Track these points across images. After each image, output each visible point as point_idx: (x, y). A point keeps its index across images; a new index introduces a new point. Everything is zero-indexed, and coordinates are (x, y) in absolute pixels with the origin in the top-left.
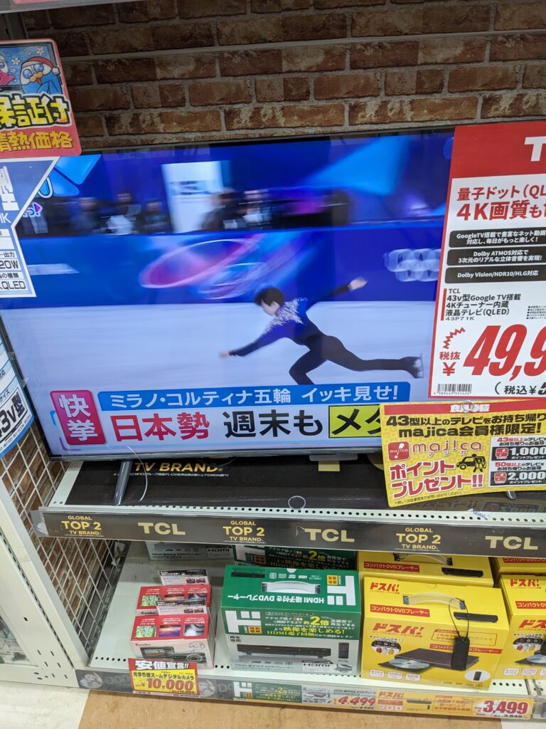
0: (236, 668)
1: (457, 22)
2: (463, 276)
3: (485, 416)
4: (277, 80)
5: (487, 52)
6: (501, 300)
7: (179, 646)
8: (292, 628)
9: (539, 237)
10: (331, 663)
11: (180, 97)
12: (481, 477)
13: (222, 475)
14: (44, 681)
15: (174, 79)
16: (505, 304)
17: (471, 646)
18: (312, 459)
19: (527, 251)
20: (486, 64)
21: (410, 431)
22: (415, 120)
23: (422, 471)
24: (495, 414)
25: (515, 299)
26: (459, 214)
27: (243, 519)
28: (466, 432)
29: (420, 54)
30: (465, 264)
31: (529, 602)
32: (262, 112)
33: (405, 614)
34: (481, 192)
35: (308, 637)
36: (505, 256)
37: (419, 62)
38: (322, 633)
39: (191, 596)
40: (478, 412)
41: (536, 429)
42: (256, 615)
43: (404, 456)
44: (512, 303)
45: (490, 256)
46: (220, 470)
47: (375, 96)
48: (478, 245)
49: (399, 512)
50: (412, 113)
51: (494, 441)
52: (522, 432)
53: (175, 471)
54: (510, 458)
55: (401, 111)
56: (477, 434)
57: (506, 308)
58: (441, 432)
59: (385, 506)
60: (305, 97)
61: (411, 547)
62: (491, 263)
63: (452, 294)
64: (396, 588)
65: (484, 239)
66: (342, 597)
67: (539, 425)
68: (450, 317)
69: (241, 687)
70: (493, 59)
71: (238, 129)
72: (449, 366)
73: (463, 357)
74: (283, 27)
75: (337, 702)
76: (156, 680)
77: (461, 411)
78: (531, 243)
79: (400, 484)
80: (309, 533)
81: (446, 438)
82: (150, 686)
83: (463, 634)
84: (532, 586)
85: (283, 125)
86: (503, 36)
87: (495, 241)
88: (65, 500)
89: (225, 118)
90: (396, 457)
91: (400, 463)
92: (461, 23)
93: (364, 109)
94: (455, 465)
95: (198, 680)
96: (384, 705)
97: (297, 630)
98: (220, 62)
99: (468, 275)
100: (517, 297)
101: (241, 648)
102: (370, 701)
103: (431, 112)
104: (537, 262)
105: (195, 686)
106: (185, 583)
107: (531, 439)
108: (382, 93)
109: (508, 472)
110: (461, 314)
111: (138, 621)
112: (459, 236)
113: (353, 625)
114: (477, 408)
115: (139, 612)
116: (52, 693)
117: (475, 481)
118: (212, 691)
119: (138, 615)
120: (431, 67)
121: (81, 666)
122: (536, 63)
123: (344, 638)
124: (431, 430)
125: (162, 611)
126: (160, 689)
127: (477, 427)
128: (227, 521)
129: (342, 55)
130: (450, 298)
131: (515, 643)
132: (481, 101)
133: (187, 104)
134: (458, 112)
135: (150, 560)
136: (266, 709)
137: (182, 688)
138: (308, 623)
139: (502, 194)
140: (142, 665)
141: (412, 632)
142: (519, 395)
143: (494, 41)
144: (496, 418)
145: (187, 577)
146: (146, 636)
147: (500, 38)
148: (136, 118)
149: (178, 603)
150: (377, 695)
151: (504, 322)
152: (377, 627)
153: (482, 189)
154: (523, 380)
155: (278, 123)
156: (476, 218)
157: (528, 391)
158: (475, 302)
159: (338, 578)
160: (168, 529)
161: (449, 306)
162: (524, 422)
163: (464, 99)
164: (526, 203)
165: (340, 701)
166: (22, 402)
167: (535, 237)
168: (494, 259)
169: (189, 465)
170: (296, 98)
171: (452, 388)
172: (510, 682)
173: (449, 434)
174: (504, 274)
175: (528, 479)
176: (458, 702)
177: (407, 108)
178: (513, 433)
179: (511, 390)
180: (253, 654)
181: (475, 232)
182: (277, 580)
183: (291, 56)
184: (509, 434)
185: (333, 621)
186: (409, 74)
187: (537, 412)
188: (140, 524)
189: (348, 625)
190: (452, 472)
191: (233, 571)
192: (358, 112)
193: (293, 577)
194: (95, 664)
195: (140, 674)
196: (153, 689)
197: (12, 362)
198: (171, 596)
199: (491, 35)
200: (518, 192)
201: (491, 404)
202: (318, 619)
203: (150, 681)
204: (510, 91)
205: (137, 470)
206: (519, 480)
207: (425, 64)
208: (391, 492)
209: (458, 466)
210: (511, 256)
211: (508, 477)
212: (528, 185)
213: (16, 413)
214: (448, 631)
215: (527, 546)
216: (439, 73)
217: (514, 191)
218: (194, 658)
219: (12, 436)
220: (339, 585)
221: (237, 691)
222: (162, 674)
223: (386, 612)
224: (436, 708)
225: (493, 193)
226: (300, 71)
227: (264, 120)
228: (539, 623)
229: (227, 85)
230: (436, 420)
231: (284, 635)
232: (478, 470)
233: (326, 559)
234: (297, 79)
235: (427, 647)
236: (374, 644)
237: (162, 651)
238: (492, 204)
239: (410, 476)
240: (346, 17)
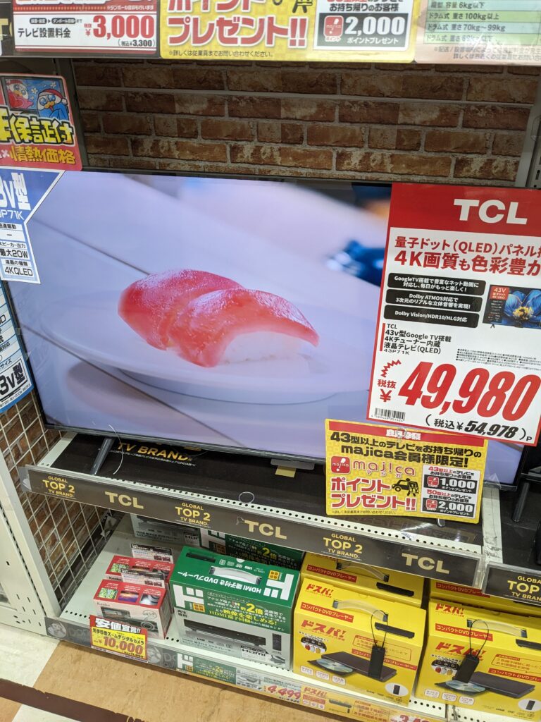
0: (184, 643)
1: (433, 90)
2: (400, 314)
3: (417, 444)
4: (276, 124)
5: (461, 119)
6: (433, 340)
7: (136, 612)
8: (231, 611)
9: (468, 288)
10: (267, 653)
11: (194, 131)
12: (414, 501)
13: (190, 465)
14: (22, 625)
15: (189, 114)
16: (437, 344)
17: (385, 657)
18: (273, 463)
19: (457, 299)
20: (459, 129)
21: (351, 448)
22: (395, 172)
23: (361, 486)
24: (426, 444)
25: (446, 341)
26: (397, 259)
27: (193, 503)
28: (401, 456)
29: (401, 116)
30: (401, 303)
31: (448, 627)
32: (262, 150)
33: (331, 616)
34: (416, 242)
35: (245, 623)
36: (438, 301)
37: (399, 122)
38: (257, 622)
39: (155, 570)
40: (411, 439)
41: (463, 464)
42: (200, 593)
43: (345, 470)
44: (443, 344)
45: (424, 299)
46: (190, 460)
47: (360, 148)
48: (413, 288)
49: (333, 521)
50: (392, 166)
51: (426, 469)
52: (451, 465)
53: (151, 455)
54: (440, 487)
55: (382, 163)
56: (410, 460)
57: (438, 348)
58: (378, 453)
59: (322, 512)
60: (300, 141)
61: (336, 553)
62: (425, 305)
63: (390, 329)
64: (329, 592)
65: (418, 284)
66: (277, 591)
67: (466, 460)
68: (388, 349)
69: (183, 659)
70: (465, 125)
71: (241, 163)
72: (386, 393)
73: (399, 386)
74: (282, 79)
75: (267, 690)
76: (112, 639)
77: (396, 436)
78: (460, 292)
79: (339, 496)
80: (248, 525)
81: (382, 460)
82: (106, 644)
83: (380, 644)
84: (456, 613)
85: (279, 164)
86: (476, 106)
87: (428, 286)
88: (51, 464)
89: (231, 152)
90: (338, 470)
91: (341, 476)
92: (437, 91)
93: (350, 158)
94: (391, 486)
95: (148, 646)
96: (308, 701)
97: (236, 615)
98: (229, 104)
99: (404, 313)
100: (448, 339)
101: (188, 623)
102: (296, 694)
103: (408, 166)
104: (466, 310)
105: (144, 651)
106: (153, 559)
107: (459, 472)
108: (366, 145)
109: (439, 501)
110: (398, 347)
111: (104, 584)
112: (396, 278)
113: (284, 618)
114: (409, 436)
115: (106, 577)
116: (28, 638)
117: (408, 504)
118: (158, 658)
119: (106, 579)
120: (410, 128)
121: (51, 616)
122: (505, 132)
123: (277, 630)
124: (370, 450)
125: (128, 578)
126: (114, 648)
127: (410, 453)
128: (179, 501)
129: (332, 109)
130: (388, 332)
131: (433, 664)
132: (454, 162)
133: (200, 137)
134: (433, 169)
135: (134, 536)
136: (208, 688)
137: (133, 650)
138: (245, 609)
139: (434, 246)
140: (101, 623)
141: (336, 634)
142: (447, 429)
143: (467, 109)
144: (427, 447)
145: (155, 554)
146: (108, 597)
147: (473, 108)
148: (156, 143)
149: (141, 574)
150: (303, 690)
151: (436, 360)
152: (305, 623)
153: (416, 239)
154: (451, 415)
155: (275, 161)
156: (411, 264)
157: (456, 427)
158: (410, 338)
159: (280, 575)
160: (129, 501)
161: (387, 339)
162: (452, 455)
163: (439, 158)
164: (455, 256)
165: (269, 689)
166: (23, 372)
167: (465, 287)
168: (427, 302)
169: (164, 451)
170: (291, 141)
171: (388, 413)
172: (431, 704)
173: (385, 456)
174: (437, 317)
175: (456, 510)
176: (375, 711)
177: (387, 161)
178: (442, 464)
179: (441, 423)
180: (198, 631)
181: (411, 276)
182: (226, 566)
183: (288, 105)
184: (439, 464)
185: (266, 611)
186: (390, 132)
187: (465, 447)
188: (107, 493)
189: (280, 617)
190: (388, 492)
191: (189, 552)
192: (344, 160)
193: (241, 566)
194: (65, 616)
195: (98, 631)
196: (108, 647)
197: (18, 337)
198: (138, 567)
199: (464, 104)
200: (448, 246)
201: (422, 433)
202: (253, 607)
203: (106, 638)
204: (480, 156)
205: (119, 448)
206: (449, 510)
207: (405, 124)
208: (330, 501)
209: (393, 487)
210: (443, 302)
211: (439, 505)
212: (457, 241)
213: (15, 379)
214: (367, 639)
215: (439, 569)
216: (417, 133)
217: (445, 244)
218: (148, 626)
219: (9, 399)
220: (278, 580)
221: (180, 663)
222: (117, 635)
223: (314, 611)
224: (356, 713)
225: (427, 244)
226: (296, 119)
227: (263, 157)
228: (455, 648)
229: (234, 124)
230: (374, 441)
231: (224, 618)
232: (411, 494)
233: (278, 558)
234: (293, 125)
235: (350, 652)
236: (304, 640)
237: (120, 614)
238: (426, 253)
239: (349, 490)
240: (336, 77)
